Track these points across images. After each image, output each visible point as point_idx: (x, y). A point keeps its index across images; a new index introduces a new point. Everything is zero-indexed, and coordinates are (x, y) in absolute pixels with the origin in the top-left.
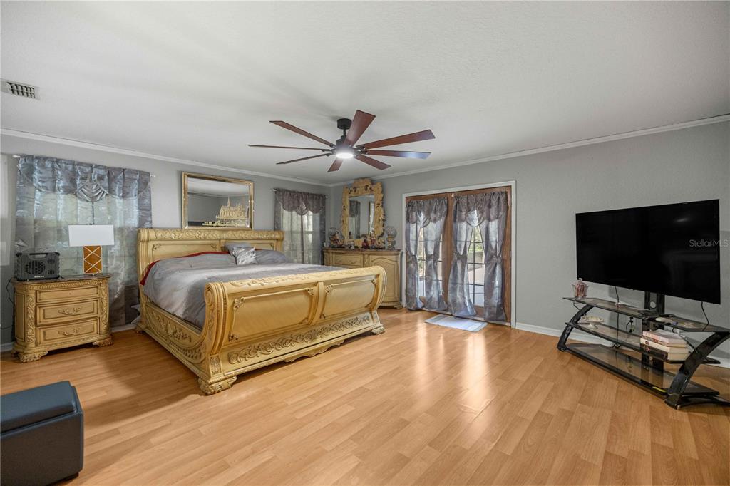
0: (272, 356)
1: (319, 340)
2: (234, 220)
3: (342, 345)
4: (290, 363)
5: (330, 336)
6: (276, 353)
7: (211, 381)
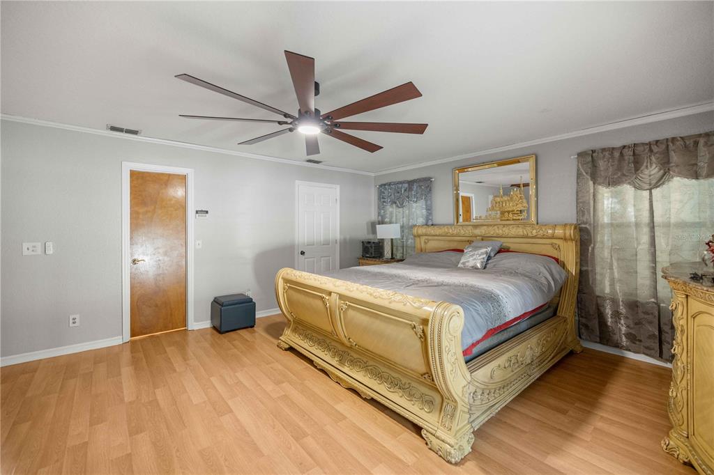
0: (310, 349)
1: (346, 369)
2: (509, 212)
3: (365, 399)
4: (316, 367)
5: (360, 376)
6: (313, 350)
7: (280, 338)
